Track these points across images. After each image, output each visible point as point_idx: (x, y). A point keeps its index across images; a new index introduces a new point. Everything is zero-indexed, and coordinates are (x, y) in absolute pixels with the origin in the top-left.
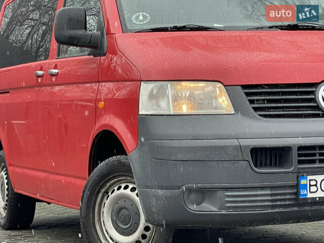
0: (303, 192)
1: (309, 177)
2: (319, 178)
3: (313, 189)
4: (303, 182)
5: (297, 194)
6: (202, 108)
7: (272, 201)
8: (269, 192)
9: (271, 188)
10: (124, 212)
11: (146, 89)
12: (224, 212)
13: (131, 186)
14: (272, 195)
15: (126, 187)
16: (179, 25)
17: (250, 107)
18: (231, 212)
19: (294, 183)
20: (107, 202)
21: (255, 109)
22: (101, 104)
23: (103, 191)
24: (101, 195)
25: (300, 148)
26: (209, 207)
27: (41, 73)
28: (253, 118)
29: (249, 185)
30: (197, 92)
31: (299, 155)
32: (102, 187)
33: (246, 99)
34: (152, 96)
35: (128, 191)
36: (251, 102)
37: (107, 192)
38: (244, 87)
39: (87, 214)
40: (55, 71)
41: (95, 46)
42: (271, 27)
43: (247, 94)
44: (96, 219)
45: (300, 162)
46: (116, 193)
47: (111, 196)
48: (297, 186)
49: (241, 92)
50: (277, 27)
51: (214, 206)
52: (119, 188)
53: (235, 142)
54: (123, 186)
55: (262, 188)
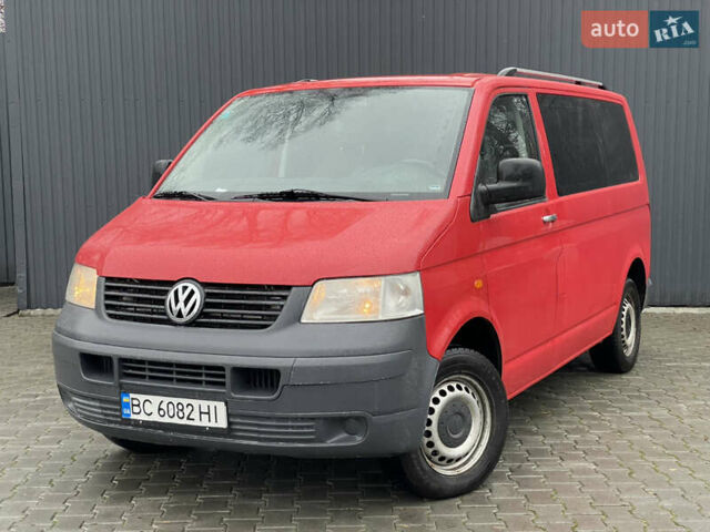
0: (126, 411)
1: (132, 395)
2: (142, 398)
3: (136, 409)
4: (125, 399)
5: (120, 411)
9: (100, 400)
14: (102, 409)
25: (123, 360)
29: (86, 393)
48: (119, 403)
55: (94, 399)
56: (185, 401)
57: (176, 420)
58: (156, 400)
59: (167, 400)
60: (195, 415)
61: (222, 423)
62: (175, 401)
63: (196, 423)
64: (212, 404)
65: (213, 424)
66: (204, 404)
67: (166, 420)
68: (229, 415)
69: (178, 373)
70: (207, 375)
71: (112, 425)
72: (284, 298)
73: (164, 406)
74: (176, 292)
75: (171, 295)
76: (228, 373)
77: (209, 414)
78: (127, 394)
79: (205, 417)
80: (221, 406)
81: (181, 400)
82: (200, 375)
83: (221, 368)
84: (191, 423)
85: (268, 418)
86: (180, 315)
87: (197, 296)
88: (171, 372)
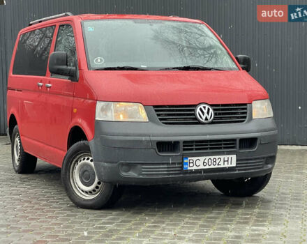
0: (185, 167)
1: (189, 158)
2: (195, 159)
3: (191, 165)
4: (185, 161)
5: (182, 167)
6: (130, 118)
7: (168, 171)
8: (166, 166)
10: (86, 173)
11: (99, 105)
12: (141, 177)
13: (91, 158)
14: (168, 168)
15: (88, 159)
16: (121, 66)
17: (157, 118)
18: (145, 177)
19: (181, 161)
20: (77, 167)
21: (161, 119)
22: (75, 110)
23: (75, 160)
24: (73, 162)
25: (185, 142)
26: (133, 174)
27: (41, 84)
28: (159, 124)
29: (156, 162)
30: (129, 108)
31: (184, 146)
32: (74, 158)
33: (155, 114)
34: (103, 109)
35: (89, 161)
36: (158, 115)
37: (77, 161)
38: (155, 106)
39: (66, 173)
40: (50, 85)
41: (72, 75)
42: (174, 68)
43: (156, 111)
44: (71, 176)
45: (184, 150)
46: (82, 162)
47: (80, 163)
48: (182, 163)
49: (153, 109)
50: (177, 68)
51: (136, 173)
52: (84, 159)
53: (148, 138)
54: (86, 158)
55: (163, 164)
56: (217, 157)
57: (212, 167)
58: (202, 159)
59: (208, 158)
60: (222, 163)
61: (234, 164)
62: (212, 157)
63: (222, 166)
64: (230, 156)
65: (230, 165)
66: (226, 157)
67: (207, 167)
68: (237, 160)
69: (211, 145)
70: (224, 144)
71: (170, 176)
72: (246, 109)
73: (206, 161)
74: (201, 109)
75: (198, 111)
76: (238, 142)
77: (228, 161)
78: (187, 158)
79: (226, 163)
80: (234, 157)
81: (215, 157)
82: (221, 145)
83: (234, 140)
84: (219, 166)
85: (251, 159)
86: (206, 119)
87: (211, 111)
88: (207, 145)
